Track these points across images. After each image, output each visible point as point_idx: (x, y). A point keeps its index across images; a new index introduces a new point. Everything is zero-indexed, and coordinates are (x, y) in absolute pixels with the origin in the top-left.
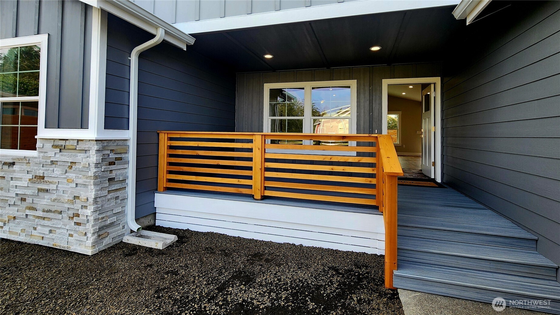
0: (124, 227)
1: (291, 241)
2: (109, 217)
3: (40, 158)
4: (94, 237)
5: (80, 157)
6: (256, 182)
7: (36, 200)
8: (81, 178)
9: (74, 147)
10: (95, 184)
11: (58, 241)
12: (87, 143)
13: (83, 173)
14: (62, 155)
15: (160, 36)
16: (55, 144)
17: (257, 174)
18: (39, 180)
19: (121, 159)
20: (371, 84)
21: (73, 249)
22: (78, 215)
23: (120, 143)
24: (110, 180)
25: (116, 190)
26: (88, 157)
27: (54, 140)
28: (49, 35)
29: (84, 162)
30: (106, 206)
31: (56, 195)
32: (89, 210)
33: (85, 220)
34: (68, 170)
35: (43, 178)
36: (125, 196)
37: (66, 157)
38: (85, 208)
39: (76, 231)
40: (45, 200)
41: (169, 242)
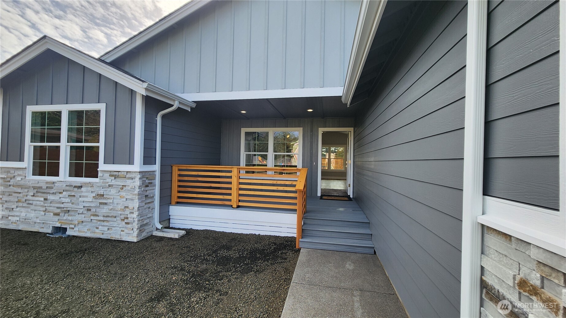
0: (153, 226)
1: (253, 232)
2: (145, 219)
3: (101, 183)
4: (138, 231)
5: (129, 182)
6: (234, 197)
7: (98, 210)
8: (129, 195)
9: (125, 176)
10: (139, 199)
11: (114, 235)
12: (133, 174)
13: (131, 192)
14: (116, 181)
15: (176, 105)
16: (111, 174)
17: (234, 192)
18: (100, 197)
19: (151, 183)
20: (312, 131)
21: (124, 239)
22: (127, 218)
23: (151, 173)
24: (146, 196)
25: (149, 203)
26: (134, 182)
27: (111, 171)
28: (106, 104)
29: (132, 185)
30: (144, 213)
31: (112, 206)
32: (135, 214)
33: (132, 221)
34: (120, 190)
35: (103, 195)
36: (153, 207)
37: (120, 182)
38: (132, 214)
39: (126, 228)
40: (105, 210)
41: (181, 234)
